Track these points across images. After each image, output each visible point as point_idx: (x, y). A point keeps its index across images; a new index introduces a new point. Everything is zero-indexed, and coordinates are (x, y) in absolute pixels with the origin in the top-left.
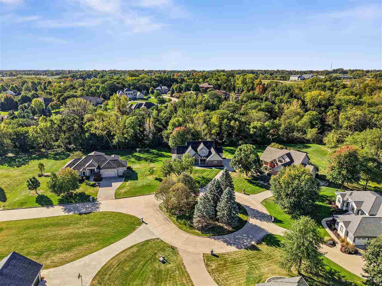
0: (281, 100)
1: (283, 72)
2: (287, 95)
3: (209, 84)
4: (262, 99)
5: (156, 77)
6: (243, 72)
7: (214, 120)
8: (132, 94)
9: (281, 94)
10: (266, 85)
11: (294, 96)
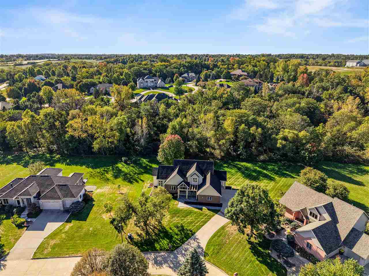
0: (330, 96)
1: (338, 56)
2: (339, 89)
3: (243, 71)
4: (303, 94)
5: (186, 62)
6: (288, 57)
7: (228, 125)
8: (152, 82)
9: (331, 87)
10: (313, 74)
11: (349, 90)
